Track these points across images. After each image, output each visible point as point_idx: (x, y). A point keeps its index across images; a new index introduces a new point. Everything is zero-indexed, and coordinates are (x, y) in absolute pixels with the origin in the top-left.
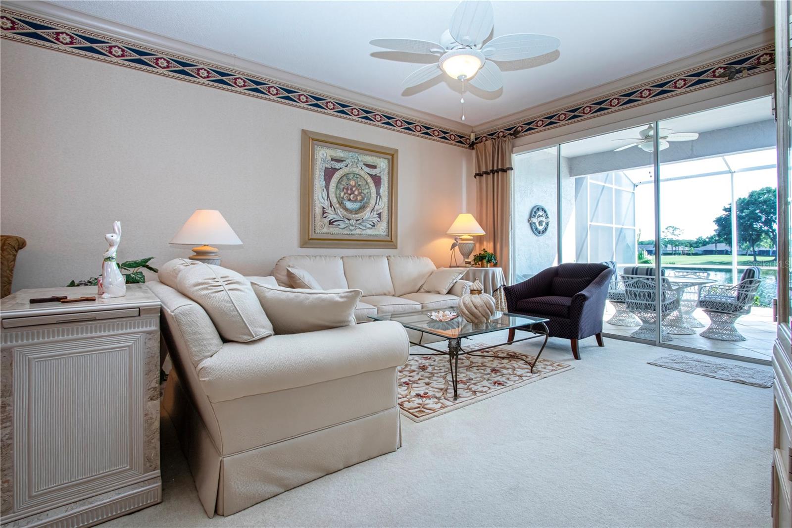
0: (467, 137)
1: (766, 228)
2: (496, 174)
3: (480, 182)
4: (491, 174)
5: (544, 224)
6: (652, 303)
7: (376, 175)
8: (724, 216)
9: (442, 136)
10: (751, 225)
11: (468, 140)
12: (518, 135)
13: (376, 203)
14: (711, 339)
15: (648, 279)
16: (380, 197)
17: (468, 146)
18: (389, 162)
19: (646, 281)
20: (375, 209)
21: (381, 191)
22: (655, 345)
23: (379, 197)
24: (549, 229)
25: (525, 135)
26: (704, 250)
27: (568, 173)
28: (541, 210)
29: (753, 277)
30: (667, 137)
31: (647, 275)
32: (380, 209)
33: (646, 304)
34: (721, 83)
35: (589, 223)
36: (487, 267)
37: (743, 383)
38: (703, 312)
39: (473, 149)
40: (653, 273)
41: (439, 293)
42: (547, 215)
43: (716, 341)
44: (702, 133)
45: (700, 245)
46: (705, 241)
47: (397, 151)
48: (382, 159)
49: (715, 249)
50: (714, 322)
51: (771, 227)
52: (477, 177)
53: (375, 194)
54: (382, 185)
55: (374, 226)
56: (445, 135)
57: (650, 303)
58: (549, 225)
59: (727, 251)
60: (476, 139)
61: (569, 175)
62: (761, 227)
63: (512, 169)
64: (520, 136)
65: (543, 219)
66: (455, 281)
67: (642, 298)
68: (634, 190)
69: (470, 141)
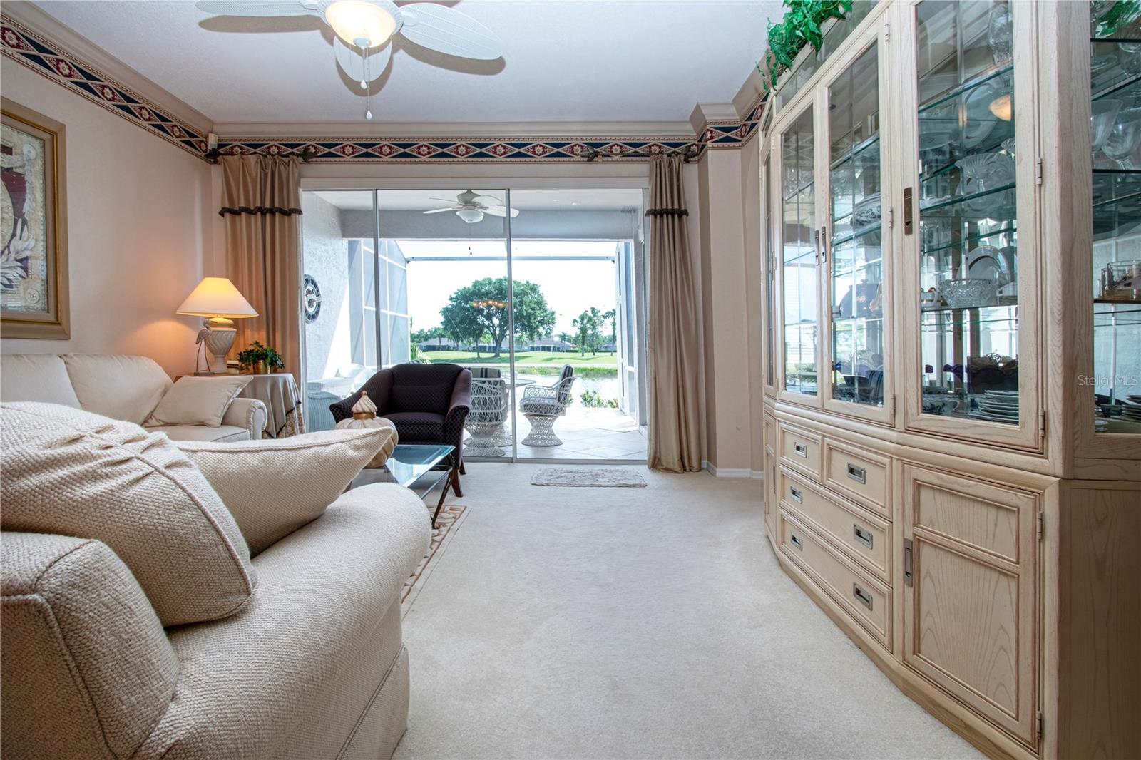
0: (202, 139)
1: (487, 323)
2: (268, 216)
3: (233, 224)
4: (259, 214)
5: (315, 304)
6: (488, 411)
7: (12, 168)
8: (450, 307)
9: (156, 123)
10: (475, 319)
11: (202, 144)
12: (310, 160)
13: (14, 235)
14: (535, 446)
15: (484, 382)
16: (24, 222)
17: (203, 154)
18: (44, 147)
19: (482, 385)
20: (12, 249)
21: (26, 208)
22: (512, 462)
23: (20, 221)
24: (321, 313)
25: (321, 163)
26: (427, 346)
27: (340, 231)
28: (310, 283)
29: (571, 376)
30: (488, 208)
31: (482, 377)
32: (25, 249)
33: (481, 413)
34: (578, 162)
35: (364, 307)
36: (266, 373)
37: (627, 486)
38: (524, 417)
39: (216, 162)
40: (488, 375)
41: (203, 424)
42: (318, 291)
43: (540, 449)
44: (524, 210)
45: (422, 339)
46: (427, 335)
47: (63, 127)
48: (25, 137)
49: (438, 344)
50: (535, 427)
51: (492, 322)
52: (227, 215)
53: (11, 214)
54: (28, 196)
55: (11, 286)
56: (161, 123)
57: (485, 411)
58: (321, 307)
59: (449, 347)
60: (220, 146)
61: (341, 235)
62: (483, 321)
63: (300, 212)
64: (313, 163)
65: (313, 296)
66: (232, 400)
67: (477, 405)
68: (406, 267)
69: (207, 146)
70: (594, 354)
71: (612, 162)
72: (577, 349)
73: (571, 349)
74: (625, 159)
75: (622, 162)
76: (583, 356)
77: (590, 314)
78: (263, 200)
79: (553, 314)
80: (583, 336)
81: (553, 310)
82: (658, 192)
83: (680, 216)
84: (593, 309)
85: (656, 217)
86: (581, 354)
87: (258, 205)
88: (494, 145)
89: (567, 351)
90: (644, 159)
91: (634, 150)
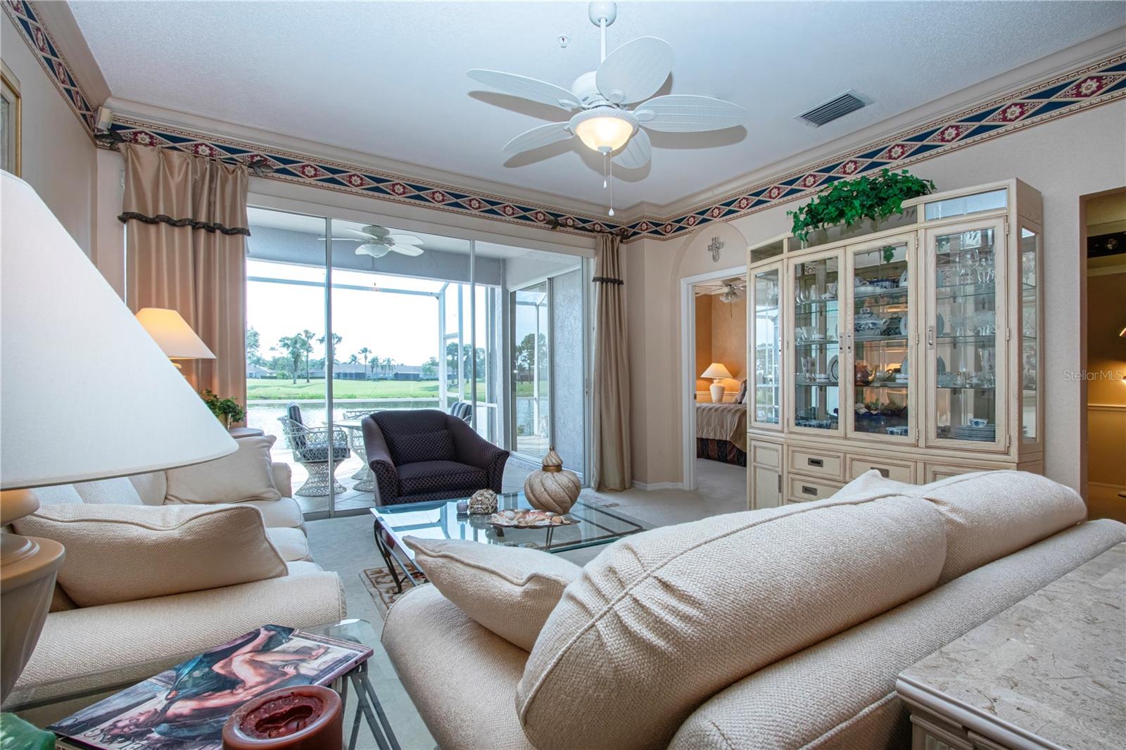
70: (308, 381)
71: (567, 232)
72: (275, 375)
73: (268, 375)
74: (576, 231)
75: (574, 233)
76: (295, 383)
77: (303, 337)
78: (196, 210)
79: (255, 334)
80: (296, 362)
81: (256, 329)
82: (603, 265)
83: (618, 284)
84: (306, 332)
85: (602, 283)
86: (292, 381)
87: (190, 216)
88: (470, 198)
89: (263, 377)
90: (590, 233)
91: (583, 225)
